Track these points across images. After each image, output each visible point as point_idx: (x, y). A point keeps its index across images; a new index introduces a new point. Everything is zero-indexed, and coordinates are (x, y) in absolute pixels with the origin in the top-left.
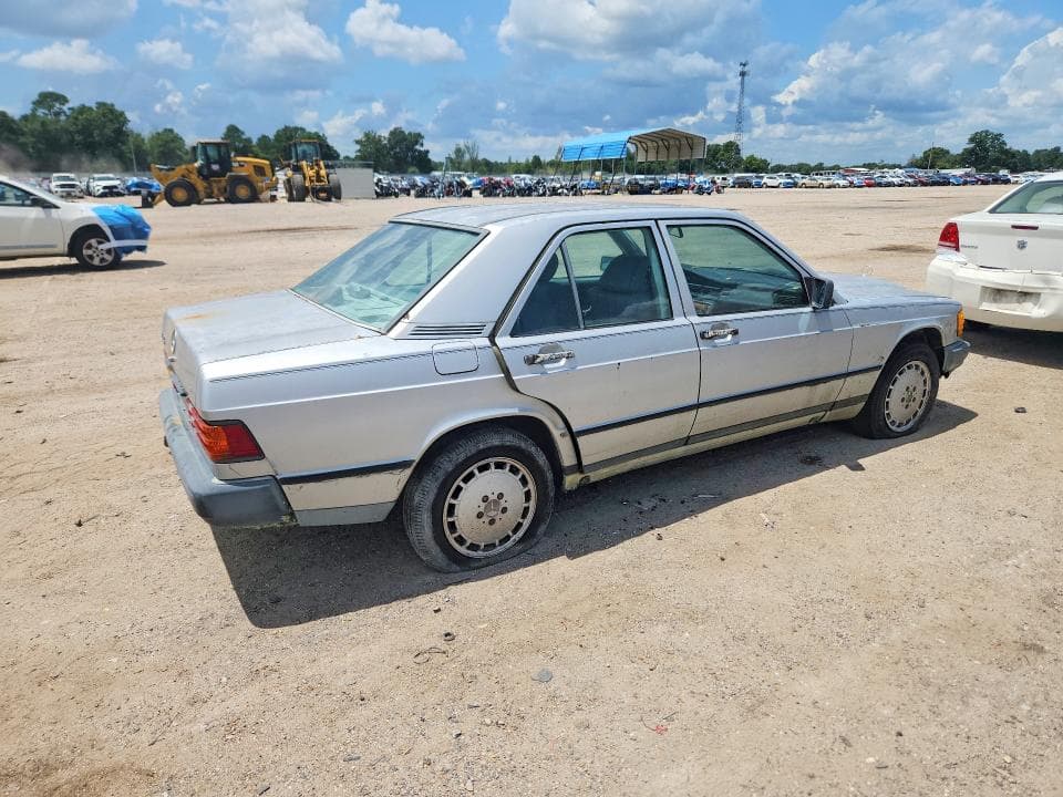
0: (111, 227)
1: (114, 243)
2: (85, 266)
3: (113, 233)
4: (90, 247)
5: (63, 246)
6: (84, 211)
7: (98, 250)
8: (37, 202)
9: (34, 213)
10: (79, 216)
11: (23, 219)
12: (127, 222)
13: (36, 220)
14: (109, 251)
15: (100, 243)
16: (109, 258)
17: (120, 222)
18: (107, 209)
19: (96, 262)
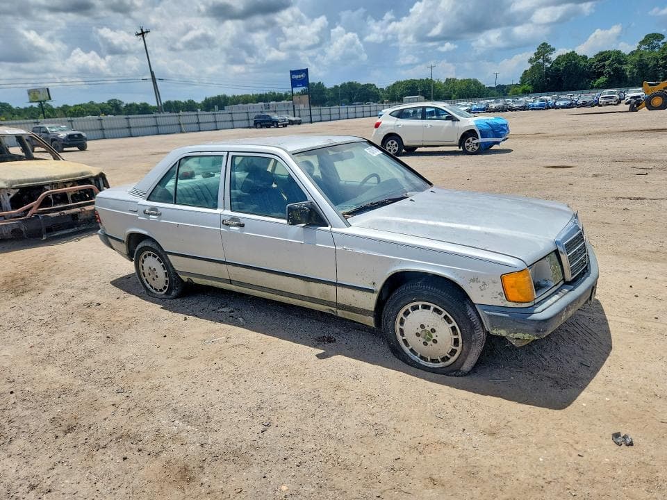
0: (480, 131)
1: (480, 140)
2: (465, 152)
3: (481, 134)
4: (469, 142)
5: (456, 142)
6: (471, 122)
7: (472, 143)
8: (450, 118)
9: (449, 123)
10: (468, 125)
11: (443, 127)
12: (489, 128)
13: (449, 127)
14: (477, 144)
15: (474, 140)
16: (476, 148)
17: (485, 128)
18: (480, 121)
19: (470, 150)
